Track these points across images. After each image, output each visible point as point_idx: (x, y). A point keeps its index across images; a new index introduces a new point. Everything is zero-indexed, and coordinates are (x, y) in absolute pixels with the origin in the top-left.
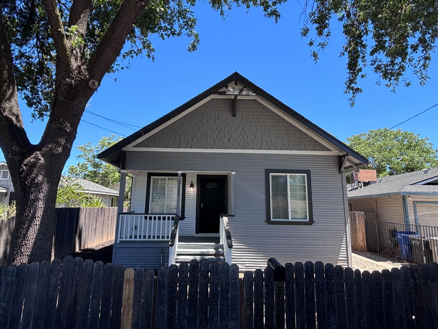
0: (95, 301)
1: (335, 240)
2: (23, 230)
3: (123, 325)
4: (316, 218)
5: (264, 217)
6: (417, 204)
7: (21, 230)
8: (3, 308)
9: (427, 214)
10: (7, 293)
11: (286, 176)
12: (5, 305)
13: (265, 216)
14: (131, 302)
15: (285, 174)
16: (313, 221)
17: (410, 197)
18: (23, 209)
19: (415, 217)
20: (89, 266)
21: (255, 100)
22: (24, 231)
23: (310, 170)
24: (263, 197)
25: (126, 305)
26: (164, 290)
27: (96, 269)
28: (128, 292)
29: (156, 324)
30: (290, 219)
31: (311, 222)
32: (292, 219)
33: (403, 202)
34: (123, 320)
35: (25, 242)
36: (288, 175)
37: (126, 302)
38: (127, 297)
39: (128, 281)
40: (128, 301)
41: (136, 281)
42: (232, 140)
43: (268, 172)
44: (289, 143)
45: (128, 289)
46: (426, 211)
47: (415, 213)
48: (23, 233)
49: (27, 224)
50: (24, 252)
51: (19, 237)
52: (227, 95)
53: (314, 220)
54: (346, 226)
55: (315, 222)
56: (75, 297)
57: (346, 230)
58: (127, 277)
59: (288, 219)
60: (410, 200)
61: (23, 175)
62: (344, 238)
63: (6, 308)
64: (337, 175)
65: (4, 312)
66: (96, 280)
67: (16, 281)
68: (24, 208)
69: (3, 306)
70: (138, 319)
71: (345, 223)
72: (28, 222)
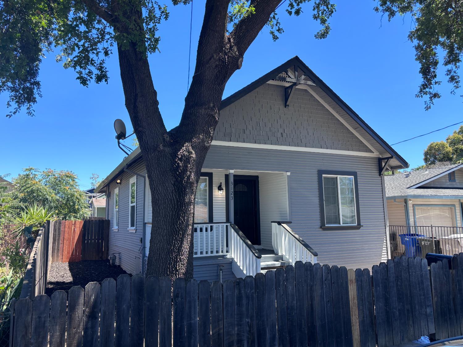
0: (329, 305)
1: (378, 244)
2: (177, 242)
3: (353, 325)
4: (363, 222)
5: (319, 223)
6: (416, 207)
7: (175, 243)
8: (248, 325)
9: (422, 217)
10: (250, 307)
11: (337, 178)
12: (250, 321)
13: (319, 221)
14: (356, 301)
15: (336, 176)
16: (360, 225)
17: (410, 200)
18: (177, 216)
19: (414, 220)
20: (319, 270)
21: (306, 90)
22: (179, 244)
23: (357, 172)
24: (316, 200)
25: (353, 306)
26: (379, 286)
27: (325, 273)
28: (353, 292)
29: (378, 319)
30: (342, 224)
31: (359, 226)
32: (343, 224)
33: (405, 205)
34: (353, 321)
35: (180, 257)
36: (339, 176)
37: (353, 302)
38: (352, 297)
39: (352, 282)
40: (354, 301)
41: (357, 281)
42: (285, 135)
43: (320, 173)
44: (338, 142)
45: (353, 289)
46: (421, 214)
47: (414, 216)
48: (177, 246)
49: (181, 234)
50: (179, 269)
51: (173, 251)
52: (287, 82)
53: (362, 224)
54: (386, 228)
55: (363, 226)
56: (312, 303)
57: (386, 233)
58: (350, 278)
59: (340, 224)
60: (410, 203)
61: (179, 172)
62: (385, 241)
63: (251, 324)
64: (377, 177)
65: (250, 328)
66: (327, 283)
67: (256, 293)
68: (178, 214)
69: (248, 322)
70: (364, 317)
71: (385, 226)
72: (182, 231)
